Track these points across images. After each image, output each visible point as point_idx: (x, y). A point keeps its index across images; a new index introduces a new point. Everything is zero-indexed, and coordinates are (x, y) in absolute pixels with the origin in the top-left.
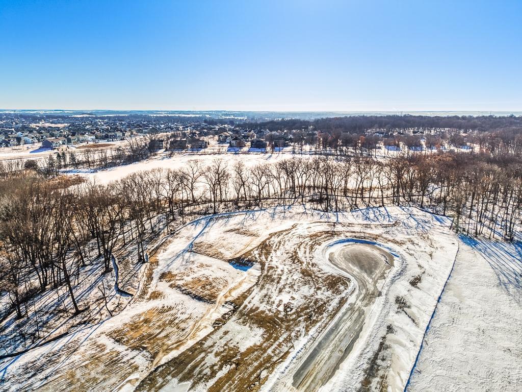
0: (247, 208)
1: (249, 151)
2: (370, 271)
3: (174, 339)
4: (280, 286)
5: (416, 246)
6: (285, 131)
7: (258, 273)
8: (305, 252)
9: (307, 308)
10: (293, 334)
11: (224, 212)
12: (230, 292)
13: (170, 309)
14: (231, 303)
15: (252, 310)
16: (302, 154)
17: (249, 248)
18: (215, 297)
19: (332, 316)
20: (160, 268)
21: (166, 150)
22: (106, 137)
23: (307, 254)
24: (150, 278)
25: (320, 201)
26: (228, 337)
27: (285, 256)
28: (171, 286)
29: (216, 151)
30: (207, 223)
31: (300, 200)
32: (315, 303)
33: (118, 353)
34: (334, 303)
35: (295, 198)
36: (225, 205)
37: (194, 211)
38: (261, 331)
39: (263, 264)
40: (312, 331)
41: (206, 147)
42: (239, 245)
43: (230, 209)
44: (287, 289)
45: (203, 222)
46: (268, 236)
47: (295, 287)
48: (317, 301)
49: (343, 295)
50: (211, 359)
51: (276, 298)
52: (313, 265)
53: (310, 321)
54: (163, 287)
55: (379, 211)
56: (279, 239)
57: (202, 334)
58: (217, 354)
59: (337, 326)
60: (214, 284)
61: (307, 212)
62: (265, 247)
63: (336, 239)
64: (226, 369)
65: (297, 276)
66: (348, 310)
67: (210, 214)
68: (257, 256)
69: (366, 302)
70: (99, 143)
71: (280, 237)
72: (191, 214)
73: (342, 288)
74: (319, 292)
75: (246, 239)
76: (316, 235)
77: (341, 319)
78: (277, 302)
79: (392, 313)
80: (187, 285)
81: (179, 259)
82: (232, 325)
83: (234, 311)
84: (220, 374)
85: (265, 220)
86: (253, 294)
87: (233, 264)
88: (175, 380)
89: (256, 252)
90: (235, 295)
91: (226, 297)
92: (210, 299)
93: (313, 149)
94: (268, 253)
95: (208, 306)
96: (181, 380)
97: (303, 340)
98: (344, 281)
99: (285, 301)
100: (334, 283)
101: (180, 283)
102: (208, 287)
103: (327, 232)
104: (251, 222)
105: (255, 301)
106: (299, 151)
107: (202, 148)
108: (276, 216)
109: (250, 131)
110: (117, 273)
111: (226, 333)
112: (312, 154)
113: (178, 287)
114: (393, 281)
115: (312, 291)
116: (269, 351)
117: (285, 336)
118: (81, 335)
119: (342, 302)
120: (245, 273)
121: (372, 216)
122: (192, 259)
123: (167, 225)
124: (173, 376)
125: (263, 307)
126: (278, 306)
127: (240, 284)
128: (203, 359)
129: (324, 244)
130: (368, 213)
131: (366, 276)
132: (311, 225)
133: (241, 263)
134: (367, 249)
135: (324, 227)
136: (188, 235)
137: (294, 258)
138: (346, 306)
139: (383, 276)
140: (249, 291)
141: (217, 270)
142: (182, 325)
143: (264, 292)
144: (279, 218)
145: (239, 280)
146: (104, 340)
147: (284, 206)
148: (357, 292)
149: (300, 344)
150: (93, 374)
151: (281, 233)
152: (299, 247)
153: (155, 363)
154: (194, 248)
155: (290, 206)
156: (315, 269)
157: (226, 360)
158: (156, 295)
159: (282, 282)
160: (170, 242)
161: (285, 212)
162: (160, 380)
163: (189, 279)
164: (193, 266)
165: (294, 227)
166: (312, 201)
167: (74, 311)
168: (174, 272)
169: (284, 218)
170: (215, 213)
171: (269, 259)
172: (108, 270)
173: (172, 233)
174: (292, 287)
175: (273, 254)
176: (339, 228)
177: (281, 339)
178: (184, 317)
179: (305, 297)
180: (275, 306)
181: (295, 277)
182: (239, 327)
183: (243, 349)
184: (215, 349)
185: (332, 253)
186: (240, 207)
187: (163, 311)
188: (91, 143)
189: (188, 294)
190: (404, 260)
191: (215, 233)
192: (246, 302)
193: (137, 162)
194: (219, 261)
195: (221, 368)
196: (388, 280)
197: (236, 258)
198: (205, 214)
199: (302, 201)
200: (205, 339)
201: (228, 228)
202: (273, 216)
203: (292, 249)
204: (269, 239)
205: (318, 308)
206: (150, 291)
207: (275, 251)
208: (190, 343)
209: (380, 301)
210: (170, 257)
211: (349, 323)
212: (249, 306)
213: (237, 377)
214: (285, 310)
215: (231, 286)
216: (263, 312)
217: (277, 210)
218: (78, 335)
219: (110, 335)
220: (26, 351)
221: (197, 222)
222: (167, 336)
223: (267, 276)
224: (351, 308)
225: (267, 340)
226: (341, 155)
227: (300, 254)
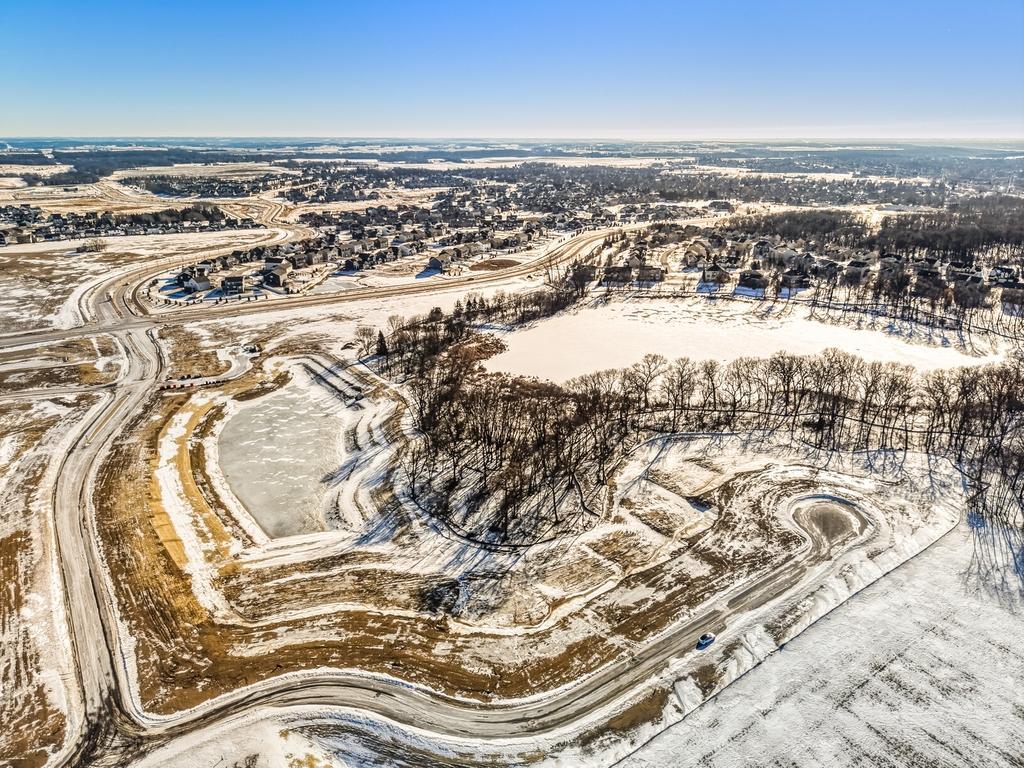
0: (713, 428)
1: (734, 294)
2: (831, 535)
3: (638, 559)
4: (734, 533)
5: (905, 517)
6: (812, 243)
7: (715, 517)
8: (769, 504)
9: (754, 557)
10: (736, 575)
11: (685, 432)
12: (686, 529)
13: (633, 534)
14: (687, 540)
15: (704, 550)
16: (829, 307)
17: (710, 488)
18: (672, 532)
19: (774, 568)
20: (618, 492)
21: (600, 285)
22: (505, 244)
23: (771, 506)
24: (611, 500)
25: (817, 427)
26: (682, 566)
27: (747, 503)
28: (631, 513)
29: (678, 289)
30: (664, 445)
31: (791, 420)
32: (763, 555)
33: (598, 561)
34: (780, 558)
35: (786, 415)
36: (687, 419)
37: (649, 423)
38: (710, 567)
39: (721, 508)
40: (753, 575)
41: (662, 279)
42: (699, 480)
43: (692, 427)
44: (740, 538)
45: (659, 442)
46: (733, 476)
47: (748, 537)
48: (765, 552)
49: (792, 553)
50: (668, 578)
51: (727, 543)
52: (774, 518)
53: (753, 567)
54: (624, 512)
55: (895, 456)
56: (745, 482)
57: (662, 560)
58: (673, 576)
59: (776, 576)
60: (671, 520)
61: (794, 445)
62: (727, 490)
63: (810, 493)
64: (679, 587)
65: (753, 527)
66: (791, 566)
67: (667, 432)
68: (717, 499)
69: (812, 562)
70: (498, 258)
71: (748, 480)
72: (647, 428)
73: (794, 546)
74: (770, 546)
75: (707, 474)
76: (789, 484)
77: (781, 572)
78: (727, 547)
79: (832, 576)
80: (646, 515)
81: (635, 485)
82: (686, 557)
83: (689, 547)
84: (674, 589)
85: (735, 450)
86: (708, 536)
87: (691, 503)
88: (644, 586)
89: (716, 494)
90: (691, 533)
91: (682, 534)
92: (668, 533)
93: (853, 300)
94: (728, 498)
95: (665, 538)
96: (647, 586)
97: (742, 581)
98: (799, 541)
99: (736, 548)
100: (787, 540)
101: (640, 512)
102: (666, 521)
103: (803, 482)
104: (716, 451)
105: (708, 542)
106: (826, 301)
107: (655, 280)
108: (749, 447)
109: (743, 240)
110: (580, 491)
111: (681, 563)
112: (849, 310)
113: (638, 516)
114: (850, 549)
115: (764, 543)
116: (714, 582)
117: (728, 575)
118: (567, 540)
119: (789, 558)
120: (702, 515)
121: (878, 463)
122: (648, 489)
123: (620, 440)
124: (642, 583)
125: (715, 549)
126: (728, 550)
127: (696, 524)
128: (663, 577)
129: (794, 497)
130: (875, 458)
131: (824, 538)
132: (789, 468)
133: (700, 502)
134: (843, 511)
135: (803, 473)
136: (643, 458)
137: (756, 507)
138: (792, 562)
139: (843, 543)
140: (704, 533)
141: (675, 506)
142: (645, 550)
143: (718, 536)
144: (753, 450)
145: (696, 521)
146: (585, 548)
147: (764, 430)
148: (807, 552)
149: (739, 583)
150: (584, 570)
151: (749, 473)
152: (764, 496)
153: (627, 571)
154: (651, 476)
155: (772, 430)
156: (774, 523)
157: (680, 581)
158: (619, 520)
159: (737, 530)
160: (625, 464)
161: (762, 441)
162: (633, 583)
163: (647, 510)
164: (651, 497)
165: (767, 467)
166: (806, 424)
167: (554, 520)
168: (633, 500)
169: (760, 451)
170: (674, 432)
171: (729, 504)
172: (570, 487)
173: (626, 454)
174: (745, 537)
175: (734, 500)
176: (823, 476)
177: (725, 576)
178: (645, 543)
179: (755, 548)
180: (725, 550)
181: (750, 528)
182: (691, 561)
183: (693, 577)
184: (672, 572)
185: (799, 509)
186: (704, 426)
187: (628, 535)
188: (486, 257)
189: (648, 524)
190: (877, 529)
191: (673, 460)
192: (700, 542)
193: (561, 312)
194: (677, 496)
195: (676, 585)
196: (846, 547)
197: (695, 497)
198: (661, 431)
199: (793, 423)
200: (664, 563)
201: (688, 455)
202: (745, 446)
203: (757, 497)
204: (733, 480)
205: (764, 560)
206: (614, 514)
207: (737, 496)
208: (652, 565)
209: (826, 564)
210: (627, 482)
211: (788, 576)
212: (702, 546)
213: (687, 592)
214: (734, 555)
215: (689, 525)
216: (714, 553)
217: (753, 437)
218: (564, 541)
219: (589, 545)
220: (531, 545)
221: (653, 442)
222: (633, 556)
223: (723, 521)
224: (796, 565)
225: (714, 574)
226: (902, 318)
227: (762, 505)
